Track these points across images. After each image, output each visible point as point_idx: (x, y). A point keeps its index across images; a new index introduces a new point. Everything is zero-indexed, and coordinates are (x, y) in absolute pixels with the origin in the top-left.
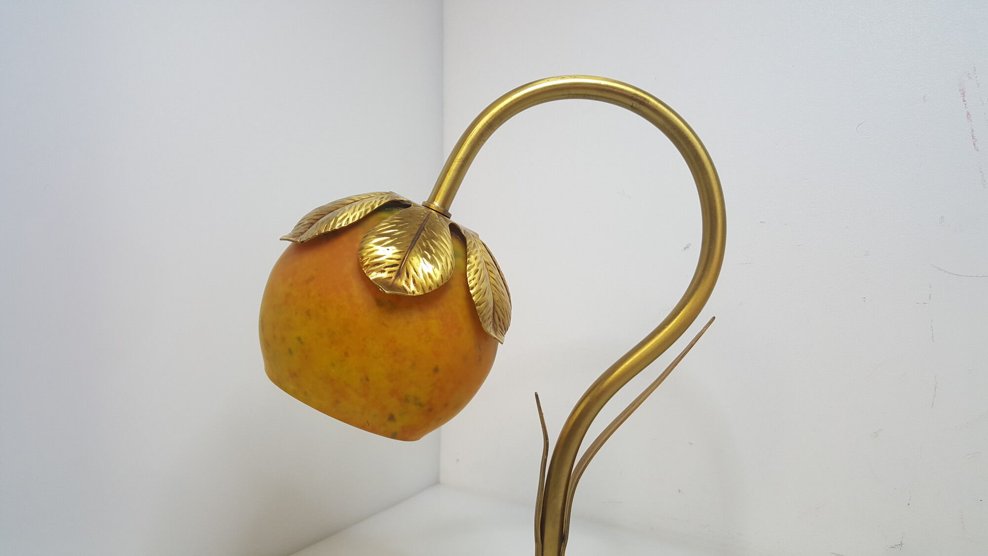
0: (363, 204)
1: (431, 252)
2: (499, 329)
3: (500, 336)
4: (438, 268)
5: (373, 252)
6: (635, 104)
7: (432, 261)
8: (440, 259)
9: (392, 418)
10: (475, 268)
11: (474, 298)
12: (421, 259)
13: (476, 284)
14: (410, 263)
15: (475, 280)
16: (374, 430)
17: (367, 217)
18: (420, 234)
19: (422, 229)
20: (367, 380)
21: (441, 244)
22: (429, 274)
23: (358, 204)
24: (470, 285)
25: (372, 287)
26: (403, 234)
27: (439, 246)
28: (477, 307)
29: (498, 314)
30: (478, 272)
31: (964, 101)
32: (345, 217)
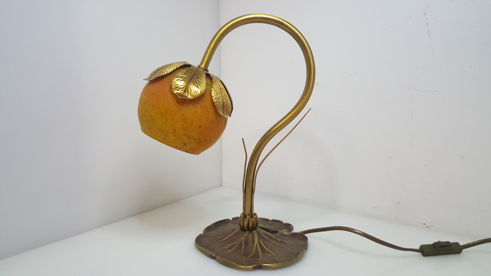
0: (173, 66)
1: (197, 83)
2: (225, 113)
3: (225, 115)
4: (199, 89)
5: (175, 83)
6: (279, 24)
7: (197, 87)
8: (200, 86)
9: (185, 144)
10: (215, 89)
11: (214, 100)
12: (193, 86)
13: (215, 95)
14: (189, 87)
15: (214, 94)
16: (179, 149)
17: (174, 71)
18: (193, 77)
19: (194, 75)
20: (175, 130)
21: (201, 81)
22: (196, 91)
23: (171, 66)
24: (212, 96)
25: (175, 95)
26: (187, 77)
27: (200, 81)
28: (215, 104)
29: (225, 107)
30: (216, 91)
31: (426, 18)
32: (166, 71)
